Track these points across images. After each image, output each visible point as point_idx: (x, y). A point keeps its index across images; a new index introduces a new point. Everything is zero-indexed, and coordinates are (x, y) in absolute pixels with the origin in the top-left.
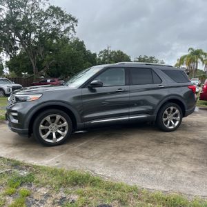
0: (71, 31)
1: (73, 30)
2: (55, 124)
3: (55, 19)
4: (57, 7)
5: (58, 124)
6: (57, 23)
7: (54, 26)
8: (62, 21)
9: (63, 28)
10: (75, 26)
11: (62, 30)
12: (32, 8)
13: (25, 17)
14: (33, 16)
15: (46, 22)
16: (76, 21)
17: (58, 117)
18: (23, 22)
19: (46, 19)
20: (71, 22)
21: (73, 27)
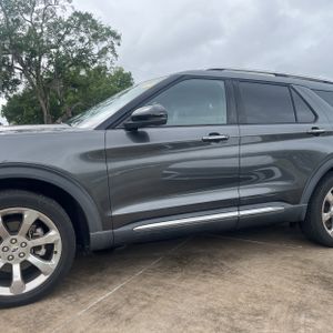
0: (109, 55)
1: (113, 52)
2: (20, 238)
3: (83, 34)
4: (87, 14)
5: (31, 235)
6: (87, 40)
7: (80, 45)
8: (95, 37)
9: (96, 49)
10: (116, 46)
11: (95, 51)
12: (44, 15)
13: (32, 30)
14: (45, 29)
15: (67, 38)
16: (118, 38)
17: (30, 216)
18: (28, 38)
19: (67, 33)
20: (110, 39)
21: (113, 48)
